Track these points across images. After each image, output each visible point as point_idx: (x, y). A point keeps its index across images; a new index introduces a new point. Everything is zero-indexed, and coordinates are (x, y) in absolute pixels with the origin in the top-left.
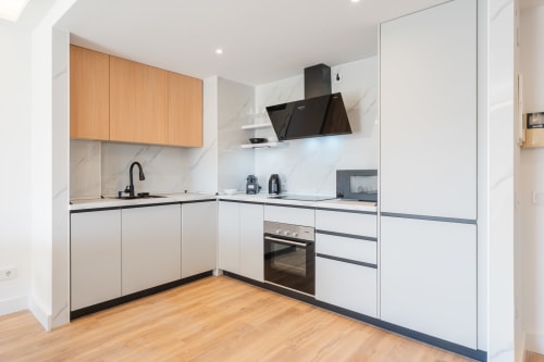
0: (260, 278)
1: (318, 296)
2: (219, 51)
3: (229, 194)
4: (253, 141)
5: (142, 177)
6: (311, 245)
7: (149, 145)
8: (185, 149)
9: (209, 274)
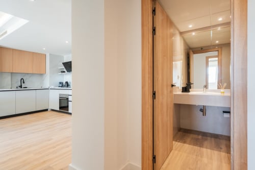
0: (58, 109)
1: (70, 111)
2: (67, 42)
3: (53, 87)
4: (62, 72)
5: (24, 83)
6: (68, 99)
7: (28, 74)
8: (41, 75)
9: (46, 110)
